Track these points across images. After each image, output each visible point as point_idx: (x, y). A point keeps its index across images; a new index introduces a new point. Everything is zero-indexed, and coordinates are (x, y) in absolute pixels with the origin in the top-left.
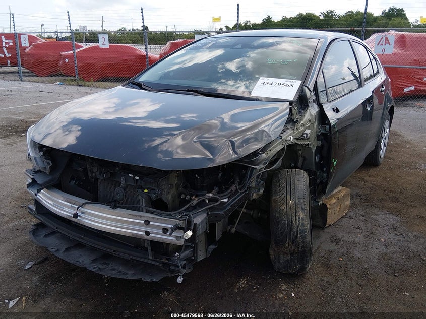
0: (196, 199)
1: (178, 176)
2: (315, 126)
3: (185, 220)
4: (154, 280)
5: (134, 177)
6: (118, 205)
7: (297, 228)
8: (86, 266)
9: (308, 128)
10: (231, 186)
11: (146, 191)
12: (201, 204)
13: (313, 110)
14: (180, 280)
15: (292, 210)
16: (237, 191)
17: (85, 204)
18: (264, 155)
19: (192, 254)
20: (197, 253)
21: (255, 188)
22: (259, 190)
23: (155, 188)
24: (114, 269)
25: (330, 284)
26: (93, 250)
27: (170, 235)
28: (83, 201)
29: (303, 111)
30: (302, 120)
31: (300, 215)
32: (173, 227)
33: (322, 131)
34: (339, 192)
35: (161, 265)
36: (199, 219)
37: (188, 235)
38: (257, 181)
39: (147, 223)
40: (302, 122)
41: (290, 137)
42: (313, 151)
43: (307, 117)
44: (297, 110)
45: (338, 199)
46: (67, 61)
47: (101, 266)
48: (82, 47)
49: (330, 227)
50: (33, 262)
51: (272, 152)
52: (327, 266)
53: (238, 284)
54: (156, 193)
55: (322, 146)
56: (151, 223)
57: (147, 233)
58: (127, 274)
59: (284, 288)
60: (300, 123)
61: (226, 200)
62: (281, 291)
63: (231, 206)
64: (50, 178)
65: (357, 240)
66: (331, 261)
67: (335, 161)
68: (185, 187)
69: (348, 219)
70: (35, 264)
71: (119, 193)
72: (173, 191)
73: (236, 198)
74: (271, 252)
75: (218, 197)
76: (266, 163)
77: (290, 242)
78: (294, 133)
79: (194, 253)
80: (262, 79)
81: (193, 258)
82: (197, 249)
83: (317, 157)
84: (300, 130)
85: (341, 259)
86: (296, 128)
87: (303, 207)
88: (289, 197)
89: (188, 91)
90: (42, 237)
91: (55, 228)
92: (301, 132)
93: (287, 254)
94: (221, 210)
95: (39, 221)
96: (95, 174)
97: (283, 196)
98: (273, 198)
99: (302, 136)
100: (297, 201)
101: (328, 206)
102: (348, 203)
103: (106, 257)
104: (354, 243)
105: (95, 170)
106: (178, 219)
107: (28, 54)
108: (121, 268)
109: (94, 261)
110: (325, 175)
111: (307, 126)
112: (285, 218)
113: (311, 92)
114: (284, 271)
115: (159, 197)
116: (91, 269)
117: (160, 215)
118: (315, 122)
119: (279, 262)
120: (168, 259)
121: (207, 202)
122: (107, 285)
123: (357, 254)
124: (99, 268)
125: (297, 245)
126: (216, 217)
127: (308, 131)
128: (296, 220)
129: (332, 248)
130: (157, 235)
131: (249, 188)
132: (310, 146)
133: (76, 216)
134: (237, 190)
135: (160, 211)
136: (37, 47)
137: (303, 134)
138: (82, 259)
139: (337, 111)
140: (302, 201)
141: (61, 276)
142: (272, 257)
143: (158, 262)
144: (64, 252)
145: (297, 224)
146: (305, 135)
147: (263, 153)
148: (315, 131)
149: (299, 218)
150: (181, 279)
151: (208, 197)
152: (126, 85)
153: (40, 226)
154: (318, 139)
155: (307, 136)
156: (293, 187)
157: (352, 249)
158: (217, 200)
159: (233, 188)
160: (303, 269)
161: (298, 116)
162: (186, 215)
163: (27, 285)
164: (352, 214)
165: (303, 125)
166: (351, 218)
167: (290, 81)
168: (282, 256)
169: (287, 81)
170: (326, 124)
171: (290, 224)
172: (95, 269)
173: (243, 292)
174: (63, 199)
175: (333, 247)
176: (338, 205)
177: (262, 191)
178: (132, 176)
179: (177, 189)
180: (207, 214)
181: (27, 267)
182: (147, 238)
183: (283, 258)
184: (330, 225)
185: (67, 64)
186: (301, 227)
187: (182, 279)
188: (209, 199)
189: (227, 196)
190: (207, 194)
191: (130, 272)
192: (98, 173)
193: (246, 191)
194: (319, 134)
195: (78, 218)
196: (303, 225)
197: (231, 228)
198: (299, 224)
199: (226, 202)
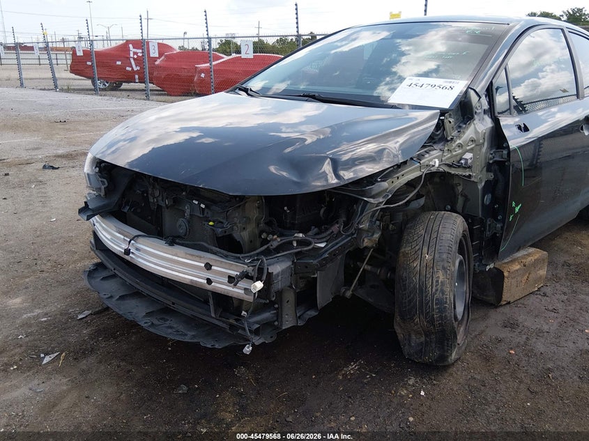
0: (279, 240)
1: (258, 208)
2: (484, 149)
3: (255, 266)
4: (217, 346)
5: (199, 204)
6: (177, 241)
7: (433, 295)
8: (137, 319)
9: (471, 151)
10: (332, 226)
11: (211, 223)
12: (286, 246)
13: (482, 125)
14: (248, 350)
15: (428, 269)
16: (339, 234)
17: (138, 236)
18: (385, 185)
19: (275, 318)
20: (282, 317)
21: (368, 231)
22: (373, 235)
23: (224, 221)
24: (171, 327)
25: (485, 386)
26: (152, 301)
27: (235, 285)
28: (136, 232)
29: (464, 126)
30: (459, 137)
31: (439, 277)
32: (238, 274)
33: (497, 159)
34: (529, 255)
35: (227, 327)
36: (278, 268)
37: (256, 287)
38: (371, 221)
39: (208, 267)
40: (458, 142)
41: (435, 160)
42: (480, 187)
43: (469, 133)
44: (452, 123)
45: (525, 266)
46: (203, 75)
47: (156, 322)
48: (223, 58)
49: (508, 306)
50: (90, 312)
51: (400, 181)
52: (487, 359)
53: (345, 369)
54: (223, 227)
55: (496, 181)
56: (213, 267)
57: (209, 281)
58: (186, 335)
59: (411, 382)
60: (455, 142)
61: (322, 245)
62: (405, 386)
63: (329, 254)
64: (106, 202)
65: (546, 328)
66: (496, 352)
67: (517, 205)
68: (268, 223)
69: (540, 297)
70: (91, 314)
71: (181, 225)
72: (251, 227)
73: (337, 243)
74: (398, 330)
75: (310, 239)
76: (388, 195)
77: (421, 316)
78: (443, 156)
79: (277, 316)
80: (410, 79)
81: (276, 323)
82: (281, 311)
83: (487, 199)
84: (454, 153)
85: (513, 352)
86: (446, 148)
87: (446, 265)
88: (425, 250)
89: (304, 96)
90: (99, 280)
91: (113, 269)
92: (457, 155)
93: (421, 334)
94: (315, 258)
95: (99, 261)
96: (157, 200)
97: (417, 248)
98: (403, 250)
99: (459, 162)
100: (437, 256)
101: (506, 274)
102: (543, 272)
103: (166, 311)
104: (541, 331)
105: (157, 193)
106: (246, 264)
107: (158, 67)
108: (181, 328)
109: (148, 314)
110: (499, 226)
111: (468, 148)
112: (416, 280)
113: (480, 97)
114: (416, 358)
115: (227, 233)
116: (142, 324)
117: (226, 257)
118: (483, 144)
119: (410, 344)
120: (237, 320)
121: (295, 245)
122: (170, 349)
123: (540, 346)
124: (153, 323)
125: (432, 321)
126: (307, 267)
127: (468, 156)
128: (432, 283)
129: (502, 335)
130: (221, 286)
131: (359, 231)
132: (472, 179)
133: (127, 252)
134: (340, 231)
135: (225, 252)
136: (169, 58)
137: (461, 160)
138: (137, 311)
139: (526, 129)
140: (445, 256)
141: (118, 331)
142: (400, 336)
143: (223, 322)
144: (117, 300)
145: (434, 290)
146: (463, 161)
147: (383, 181)
148: (483, 158)
149: (437, 281)
150: (248, 348)
151: (296, 238)
152: (231, 91)
153: (100, 266)
154: (489, 170)
155: (466, 163)
156: (434, 236)
157: (534, 340)
158: (310, 243)
159: (335, 228)
160: (443, 358)
161: (455, 133)
162: (258, 260)
163: (73, 338)
164: (548, 290)
165: (460, 146)
166: (545, 295)
167: (450, 82)
168: (413, 337)
169: (446, 82)
170: (504, 148)
171: (422, 289)
172: (146, 325)
173: (350, 380)
174: (115, 229)
175: (505, 334)
176: (523, 275)
177: (377, 236)
178: (197, 203)
179: (258, 224)
180: (293, 261)
181: (80, 317)
182: (209, 287)
183: (415, 340)
184: (509, 303)
185: (202, 80)
186: (438, 295)
187: (251, 348)
188: (297, 241)
189: (325, 240)
190: (296, 235)
191: (191, 333)
192: (160, 198)
193: (353, 234)
194: (491, 162)
195: (131, 255)
196: (443, 292)
197: (346, 290)
198: (437, 290)
199: (323, 248)
